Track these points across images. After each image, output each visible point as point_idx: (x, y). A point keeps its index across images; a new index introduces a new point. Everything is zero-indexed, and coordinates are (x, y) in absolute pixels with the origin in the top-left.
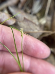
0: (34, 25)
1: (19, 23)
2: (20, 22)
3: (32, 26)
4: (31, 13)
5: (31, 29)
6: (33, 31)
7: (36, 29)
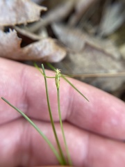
0: (109, 59)
1: (72, 57)
2: (74, 53)
3: (103, 61)
4: (96, 34)
5: (100, 68)
6: (106, 71)
7: (114, 68)
